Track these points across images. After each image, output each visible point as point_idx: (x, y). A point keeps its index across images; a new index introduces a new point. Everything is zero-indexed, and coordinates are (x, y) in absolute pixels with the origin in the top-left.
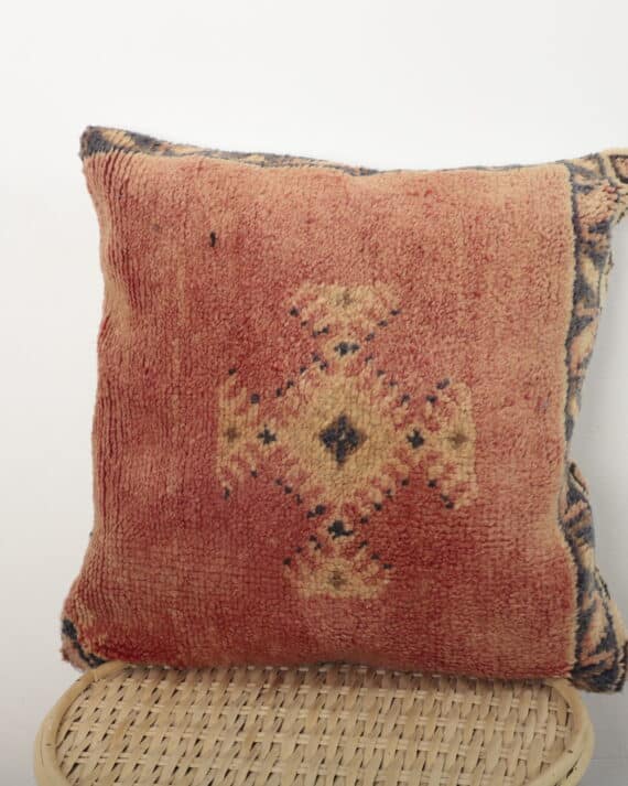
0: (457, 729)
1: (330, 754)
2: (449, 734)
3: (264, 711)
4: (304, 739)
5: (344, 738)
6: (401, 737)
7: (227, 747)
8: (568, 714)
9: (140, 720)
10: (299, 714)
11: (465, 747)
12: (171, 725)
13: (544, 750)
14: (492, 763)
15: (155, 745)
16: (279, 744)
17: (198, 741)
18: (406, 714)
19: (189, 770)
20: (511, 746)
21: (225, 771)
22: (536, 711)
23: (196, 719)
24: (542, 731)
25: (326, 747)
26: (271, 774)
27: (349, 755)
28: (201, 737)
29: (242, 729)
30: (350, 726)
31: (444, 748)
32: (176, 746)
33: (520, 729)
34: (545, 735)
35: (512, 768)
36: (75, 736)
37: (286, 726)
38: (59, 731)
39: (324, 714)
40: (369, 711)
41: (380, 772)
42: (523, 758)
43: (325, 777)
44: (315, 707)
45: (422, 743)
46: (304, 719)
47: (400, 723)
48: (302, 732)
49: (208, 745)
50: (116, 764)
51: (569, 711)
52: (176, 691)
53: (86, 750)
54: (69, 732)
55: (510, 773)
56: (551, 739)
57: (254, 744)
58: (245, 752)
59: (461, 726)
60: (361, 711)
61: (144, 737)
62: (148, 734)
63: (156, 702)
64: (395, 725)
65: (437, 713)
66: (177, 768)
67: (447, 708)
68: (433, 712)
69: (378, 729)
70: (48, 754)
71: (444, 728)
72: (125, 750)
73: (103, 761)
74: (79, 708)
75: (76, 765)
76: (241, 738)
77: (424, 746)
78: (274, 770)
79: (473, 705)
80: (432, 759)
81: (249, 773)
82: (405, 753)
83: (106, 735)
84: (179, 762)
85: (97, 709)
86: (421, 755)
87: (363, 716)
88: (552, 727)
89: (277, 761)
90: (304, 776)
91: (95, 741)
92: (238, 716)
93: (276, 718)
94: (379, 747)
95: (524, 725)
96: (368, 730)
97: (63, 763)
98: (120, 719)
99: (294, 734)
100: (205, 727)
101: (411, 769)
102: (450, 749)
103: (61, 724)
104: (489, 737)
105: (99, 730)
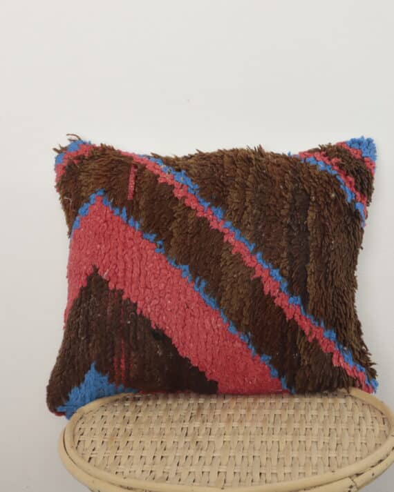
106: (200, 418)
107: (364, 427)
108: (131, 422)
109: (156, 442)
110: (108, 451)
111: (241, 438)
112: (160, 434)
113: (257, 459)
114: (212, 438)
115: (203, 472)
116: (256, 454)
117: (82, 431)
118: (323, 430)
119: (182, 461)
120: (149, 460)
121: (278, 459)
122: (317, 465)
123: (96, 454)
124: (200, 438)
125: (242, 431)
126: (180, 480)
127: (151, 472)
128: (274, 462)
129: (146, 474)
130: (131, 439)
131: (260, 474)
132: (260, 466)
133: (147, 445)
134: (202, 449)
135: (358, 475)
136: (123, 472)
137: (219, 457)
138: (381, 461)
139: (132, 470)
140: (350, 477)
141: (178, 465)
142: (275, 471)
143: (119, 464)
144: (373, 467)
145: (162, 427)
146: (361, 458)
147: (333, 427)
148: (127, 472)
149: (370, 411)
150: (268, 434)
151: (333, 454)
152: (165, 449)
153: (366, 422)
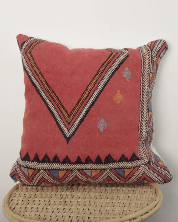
0: (124, 196)
1: (87, 204)
2: (122, 198)
3: (68, 193)
4: (80, 200)
5: (91, 199)
6: (107, 198)
7: (58, 202)
8: (155, 192)
9: (33, 196)
10: (78, 193)
11: (126, 201)
12: (42, 197)
13: (148, 201)
14: (133, 205)
15: (37, 202)
16: (73, 201)
17: (49, 201)
18: (109, 193)
19: (47, 208)
20: (139, 200)
21: (57, 208)
22: (146, 191)
23: (49, 196)
24: (148, 196)
25: (86, 202)
26: (70, 209)
27: (92, 204)
28: (50, 200)
29: (62, 198)
30: (93, 196)
31: (120, 201)
32: (43, 202)
33: (142, 196)
34: (149, 197)
35: (139, 205)
36: (14, 201)
37: (75, 197)
38: (9, 200)
39: (86, 194)
40: (99, 192)
41: (101, 208)
42: (142, 203)
43: (86, 209)
44: (83, 192)
45: (114, 200)
46: (80, 195)
47: (107, 195)
48: (79, 198)
49: (52, 202)
50: (26, 208)
51: (156, 191)
52: (43, 189)
53: (17, 204)
54: (12, 200)
55: (138, 207)
56: (150, 198)
57: (65, 201)
58: (63, 204)
59: (125, 196)
60: (96, 192)
61: (34, 201)
62: (35, 200)
63: (37, 192)
64: (106, 196)
65: (118, 192)
66: (43, 208)
67: (121, 191)
68: (117, 192)
69: (101, 197)
70: (6, 205)
71: (120, 196)
72: (28, 204)
73: (22, 207)
74: (15, 194)
75: (14, 208)
76: (62, 200)
77: (114, 201)
78: (71, 208)
79: (129, 190)
80: (116, 204)
81: (64, 209)
82: (108, 203)
83: (23, 200)
84: (44, 206)
85: (20, 194)
86: (113, 203)
87: (97, 194)
88: (151, 195)
89: (72, 206)
90: (80, 209)
91: (20, 202)
92: (61, 195)
93: (72, 195)
94: (101, 201)
95: (143, 195)
96: (98, 197)
97: (11, 208)
98: (27, 196)
99: (77, 198)
100: (51, 198)
101: (110, 207)
102: (121, 201)
103: (10, 198)
104: (133, 198)
105: (21, 199)
106: (70, 190)
107: (145, 196)
108: (39, 191)
109: (47, 201)
110: (23, 205)
111: (86, 200)
112: (50, 197)
113: (89, 210)
114: (73, 200)
115: (63, 216)
116: (90, 208)
117: (15, 195)
118: (125, 197)
119: (55, 210)
120: (40, 210)
121: (100, 211)
122: (116, 214)
123: (18, 206)
124: (67, 200)
125: (87, 197)
126: (51, 220)
127: (39, 215)
128: (98, 212)
129: (37, 216)
130: (36, 199)
131: (89, 218)
132: (90, 214)
133: (42, 202)
134: (66, 205)
135: (134, 219)
136: (26, 215)
137: (73, 209)
138: (147, 212)
139: (31, 214)
140: (130, 220)
141: (53, 212)
142: (96, 216)
143: (26, 211)
144: (142, 215)
145: (52, 194)
146: (138, 211)
147: (130, 195)
148: (28, 215)
149: (150, 188)
150: (99, 199)
151: (125, 209)
152: (49, 205)
153: (147, 194)
